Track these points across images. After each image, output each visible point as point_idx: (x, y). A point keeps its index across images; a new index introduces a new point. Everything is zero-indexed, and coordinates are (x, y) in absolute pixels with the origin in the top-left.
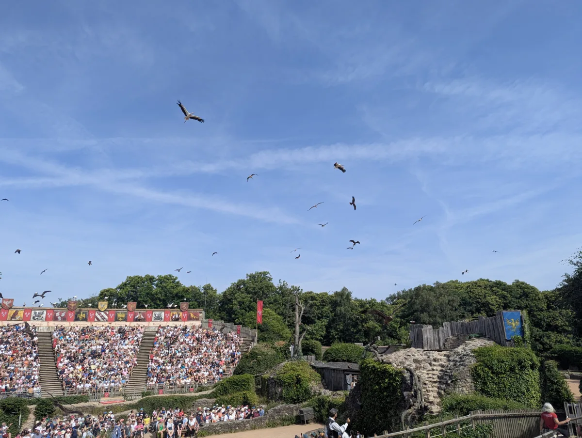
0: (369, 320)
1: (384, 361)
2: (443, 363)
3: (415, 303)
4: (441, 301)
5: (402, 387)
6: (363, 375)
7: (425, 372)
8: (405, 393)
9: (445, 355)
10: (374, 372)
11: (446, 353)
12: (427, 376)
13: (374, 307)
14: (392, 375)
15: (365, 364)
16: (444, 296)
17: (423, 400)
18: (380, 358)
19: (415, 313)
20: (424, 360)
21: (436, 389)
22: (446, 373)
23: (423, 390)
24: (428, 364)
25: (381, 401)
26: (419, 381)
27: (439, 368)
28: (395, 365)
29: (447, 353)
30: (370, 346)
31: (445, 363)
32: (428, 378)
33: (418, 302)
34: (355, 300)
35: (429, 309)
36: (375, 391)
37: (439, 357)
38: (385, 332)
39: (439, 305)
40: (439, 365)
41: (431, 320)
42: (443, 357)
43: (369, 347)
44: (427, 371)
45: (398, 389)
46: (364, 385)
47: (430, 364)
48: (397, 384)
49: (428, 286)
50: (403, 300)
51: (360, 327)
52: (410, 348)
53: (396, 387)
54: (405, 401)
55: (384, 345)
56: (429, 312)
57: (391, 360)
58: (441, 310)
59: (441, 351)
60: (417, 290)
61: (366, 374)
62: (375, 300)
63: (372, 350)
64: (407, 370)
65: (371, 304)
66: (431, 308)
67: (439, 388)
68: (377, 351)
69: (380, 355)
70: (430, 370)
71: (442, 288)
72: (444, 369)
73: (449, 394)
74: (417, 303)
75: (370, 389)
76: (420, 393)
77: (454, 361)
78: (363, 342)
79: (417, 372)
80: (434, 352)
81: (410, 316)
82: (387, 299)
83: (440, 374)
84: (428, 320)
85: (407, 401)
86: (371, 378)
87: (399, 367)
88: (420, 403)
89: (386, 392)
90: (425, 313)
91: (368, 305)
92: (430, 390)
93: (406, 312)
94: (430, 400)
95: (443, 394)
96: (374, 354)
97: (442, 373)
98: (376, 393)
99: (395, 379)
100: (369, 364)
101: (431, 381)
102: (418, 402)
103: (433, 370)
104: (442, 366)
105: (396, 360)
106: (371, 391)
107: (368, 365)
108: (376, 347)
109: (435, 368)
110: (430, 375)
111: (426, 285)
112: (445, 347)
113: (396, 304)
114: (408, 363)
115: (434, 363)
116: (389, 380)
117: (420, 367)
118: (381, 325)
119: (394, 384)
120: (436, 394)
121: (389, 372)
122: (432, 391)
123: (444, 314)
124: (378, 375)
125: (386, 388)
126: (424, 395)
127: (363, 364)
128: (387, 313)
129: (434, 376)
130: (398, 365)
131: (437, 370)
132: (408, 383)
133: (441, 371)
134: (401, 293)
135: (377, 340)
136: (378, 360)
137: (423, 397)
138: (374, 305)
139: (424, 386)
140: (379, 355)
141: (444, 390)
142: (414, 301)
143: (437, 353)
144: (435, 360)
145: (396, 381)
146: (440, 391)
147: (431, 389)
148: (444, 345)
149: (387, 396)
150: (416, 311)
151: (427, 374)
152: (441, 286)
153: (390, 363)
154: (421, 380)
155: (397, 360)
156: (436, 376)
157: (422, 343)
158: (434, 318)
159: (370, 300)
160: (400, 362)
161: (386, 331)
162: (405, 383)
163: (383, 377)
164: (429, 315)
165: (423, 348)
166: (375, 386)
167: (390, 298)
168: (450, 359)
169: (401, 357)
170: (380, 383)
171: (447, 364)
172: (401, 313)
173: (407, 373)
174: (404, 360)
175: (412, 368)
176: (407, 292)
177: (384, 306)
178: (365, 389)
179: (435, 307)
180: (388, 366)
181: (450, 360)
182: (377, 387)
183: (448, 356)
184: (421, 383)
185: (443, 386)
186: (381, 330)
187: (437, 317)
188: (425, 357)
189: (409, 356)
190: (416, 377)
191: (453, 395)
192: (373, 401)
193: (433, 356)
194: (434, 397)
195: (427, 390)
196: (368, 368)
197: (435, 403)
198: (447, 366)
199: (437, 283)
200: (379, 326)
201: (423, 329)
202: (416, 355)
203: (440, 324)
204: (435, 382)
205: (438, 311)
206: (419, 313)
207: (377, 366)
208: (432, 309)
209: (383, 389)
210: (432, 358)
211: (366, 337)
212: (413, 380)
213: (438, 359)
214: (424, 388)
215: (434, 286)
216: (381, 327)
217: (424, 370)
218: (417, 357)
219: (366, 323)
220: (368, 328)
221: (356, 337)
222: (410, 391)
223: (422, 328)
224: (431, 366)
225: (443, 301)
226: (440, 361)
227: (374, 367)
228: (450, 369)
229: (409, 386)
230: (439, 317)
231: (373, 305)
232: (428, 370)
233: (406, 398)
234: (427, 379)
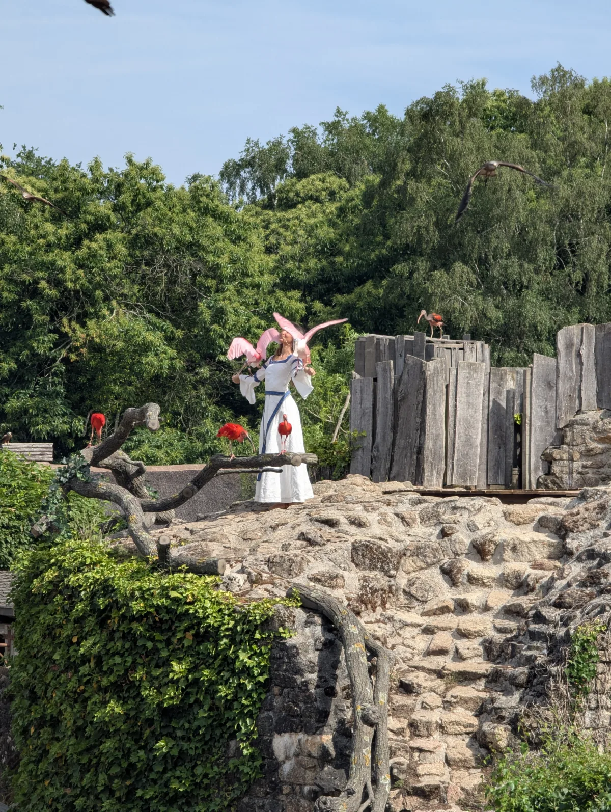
0: (107, 299)
1: (174, 553)
2: (523, 567)
3: (403, 203)
4: (564, 191)
5: (265, 706)
6: (36, 637)
7: (413, 617)
8: (282, 743)
9: (542, 524)
10: (103, 617)
11: (552, 511)
12: (422, 643)
13: (146, 217)
14: (212, 635)
15: (50, 574)
16: (590, 166)
17: (385, 780)
18: (151, 540)
19: (400, 268)
20: (418, 551)
21: (464, 716)
22: (533, 627)
23: (393, 723)
24: (436, 571)
25: (131, 792)
26: (373, 670)
27: (502, 597)
28: (241, 578)
29: (556, 509)
30: (95, 462)
31: (537, 566)
32: (429, 653)
33: (423, 193)
34: (20, 169)
35: (488, 241)
36: (104, 731)
37: (506, 533)
38: (203, 382)
39: (550, 222)
40: (503, 581)
41: (493, 313)
42: (527, 534)
43: (84, 468)
44: (425, 614)
45: (242, 716)
46: (34, 698)
47: (449, 574)
48: (241, 686)
49: (499, 95)
50: (334, 181)
51: (43, 344)
52: (342, 476)
53: (229, 705)
54: (276, 788)
55: (189, 460)
56: (482, 261)
57: (216, 551)
58: (561, 253)
59: (523, 499)
60: (426, 116)
61: (50, 632)
62: (155, 175)
63: (103, 486)
64: (311, 606)
65: (126, 198)
66: (500, 238)
67: (482, 711)
68: (135, 492)
69: (152, 517)
70: (444, 610)
71: (587, 111)
72: (525, 601)
73: (536, 745)
74: (420, 204)
75: (68, 722)
76: (368, 739)
77: (591, 554)
78: (51, 438)
79: (367, 616)
80: (479, 501)
81: (369, 285)
82: (231, 172)
83: (501, 631)
84: (471, 313)
85: (286, 789)
86: (85, 659)
87: (260, 592)
88: (365, 796)
89: (171, 735)
90: (459, 267)
91: (102, 207)
92: (428, 725)
93: (348, 256)
94: (424, 782)
95: (503, 744)
96: (118, 512)
97: (512, 624)
98: (108, 744)
99: (228, 663)
100: (79, 570)
101: (440, 674)
102: (350, 793)
103: (463, 607)
104: (521, 586)
105: (246, 547)
106: (79, 731)
107: (72, 578)
108: (132, 469)
109: (474, 596)
110: (443, 640)
111: (490, 88)
112: (549, 473)
113: (288, 205)
114: (318, 567)
115: (472, 567)
116: (193, 669)
117: (391, 591)
118: (179, 334)
119: (223, 691)
120: (461, 748)
121: (198, 621)
122: (441, 727)
123: (578, 276)
124: (127, 635)
125: (167, 713)
126: (393, 753)
127: (38, 574)
128: (224, 260)
129: (463, 645)
130: (254, 581)
131: (486, 608)
132: (306, 684)
133: (511, 612)
134: (321, 136)
135: (143, 425)
136: (140, 551)
137: (385, 764)
138: (142, 204)
139: (400, 699)
140: (140, 518)
141: (514, 722)
142: (402, 190)
143: (496, 508)
144: (480, 551)
145: (233, 673)
146: (486, 727)
147: (435, 716)
148: (548, 460)
149: (174, 761)
150: (409, 251)
151: (428, 631)
152: (577, 103)
153: (210, 569)
154: (385, 667)
155: (253, 550)
156: (476, 643)
157: (420, 451)
158: (512, 302)
159: (122, 167)
160: (269, 562)
161: (205, 371)
162: (288, 683)
163: (156, 650)
164: (483, 277)
165: (418, 478)
166: (105, 703)
167: (248, 163)
168: (572, 543)
169: (281, 533)
170: (135, 687)
171: (549, 574)
172: (312, 263)
173: (308, 623)
174: (296, 550)
175: (338, 594)
176: (356, 129)
177: (206, 211)
178: (41, 723)
179: (523, 230)
180: (194, 586)
181: (570, 554)
182: (115, 707)
183: (561, 530)
184: (384, 682)
185: (509, 702)
186: (179, 364)
187: (531, 296)
188: (426, 533)
189: (331, 523)
190: (357, 648)
191: (562, 750)
192: (85, 792)
193: (472, 527)
194: (448, 762)
195: (413, 725)
196: (73, 593)
197: (454, 794)
198: (548, 588)
199: (560, 75)
200: (169, 340)
201: (431, 367)
202: (372, 518)
203: (538, 337)
204: (466, 678)
205: (542, 255)
206: (422, 265)
207: (124, 585)
208: (506, 246)
209: (150, 722)
210: (463, 538)
211: (78, 407)
212: (335, 665)
213: (500, 547)
214: (396, 711)
215: (534, 97)
216: (181, 347)
217: (409, 608)
218: (375, 530)
219: (82, 319)
220: (96, 348)
221: (13, 404)
222: (314, 731)
223: (429, 356)
224: (453, 583)
225: (580, 194)
226: (508, 554)
227: (106, 587)
228: (558, 605)
229: (308, 699)
230: (545, 294)
231: (139, 208)
232: (432, 605)
233: (287, 768)
234: (418, 661)
